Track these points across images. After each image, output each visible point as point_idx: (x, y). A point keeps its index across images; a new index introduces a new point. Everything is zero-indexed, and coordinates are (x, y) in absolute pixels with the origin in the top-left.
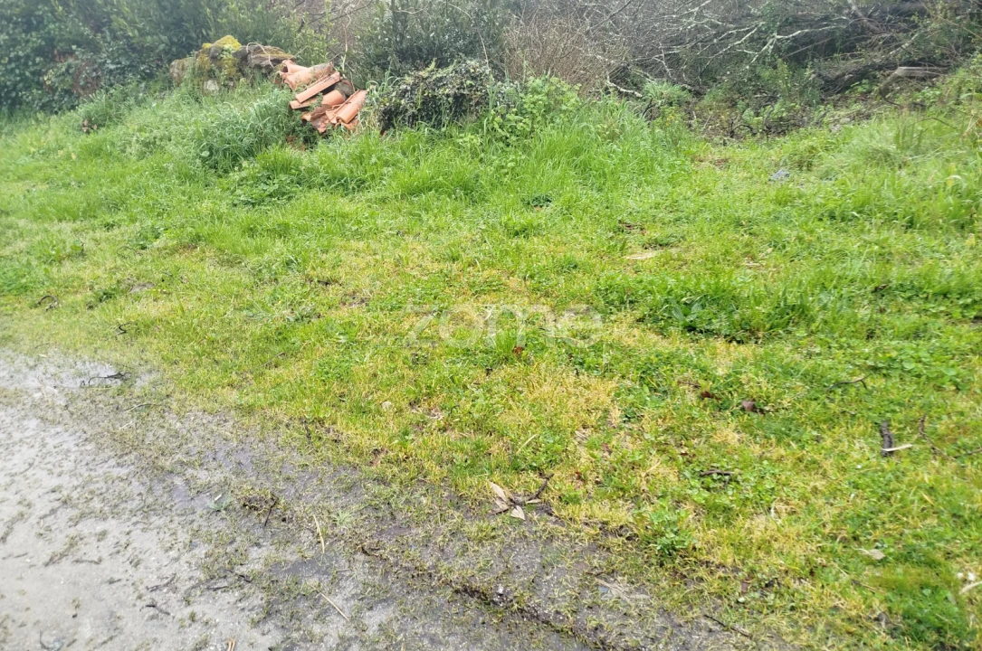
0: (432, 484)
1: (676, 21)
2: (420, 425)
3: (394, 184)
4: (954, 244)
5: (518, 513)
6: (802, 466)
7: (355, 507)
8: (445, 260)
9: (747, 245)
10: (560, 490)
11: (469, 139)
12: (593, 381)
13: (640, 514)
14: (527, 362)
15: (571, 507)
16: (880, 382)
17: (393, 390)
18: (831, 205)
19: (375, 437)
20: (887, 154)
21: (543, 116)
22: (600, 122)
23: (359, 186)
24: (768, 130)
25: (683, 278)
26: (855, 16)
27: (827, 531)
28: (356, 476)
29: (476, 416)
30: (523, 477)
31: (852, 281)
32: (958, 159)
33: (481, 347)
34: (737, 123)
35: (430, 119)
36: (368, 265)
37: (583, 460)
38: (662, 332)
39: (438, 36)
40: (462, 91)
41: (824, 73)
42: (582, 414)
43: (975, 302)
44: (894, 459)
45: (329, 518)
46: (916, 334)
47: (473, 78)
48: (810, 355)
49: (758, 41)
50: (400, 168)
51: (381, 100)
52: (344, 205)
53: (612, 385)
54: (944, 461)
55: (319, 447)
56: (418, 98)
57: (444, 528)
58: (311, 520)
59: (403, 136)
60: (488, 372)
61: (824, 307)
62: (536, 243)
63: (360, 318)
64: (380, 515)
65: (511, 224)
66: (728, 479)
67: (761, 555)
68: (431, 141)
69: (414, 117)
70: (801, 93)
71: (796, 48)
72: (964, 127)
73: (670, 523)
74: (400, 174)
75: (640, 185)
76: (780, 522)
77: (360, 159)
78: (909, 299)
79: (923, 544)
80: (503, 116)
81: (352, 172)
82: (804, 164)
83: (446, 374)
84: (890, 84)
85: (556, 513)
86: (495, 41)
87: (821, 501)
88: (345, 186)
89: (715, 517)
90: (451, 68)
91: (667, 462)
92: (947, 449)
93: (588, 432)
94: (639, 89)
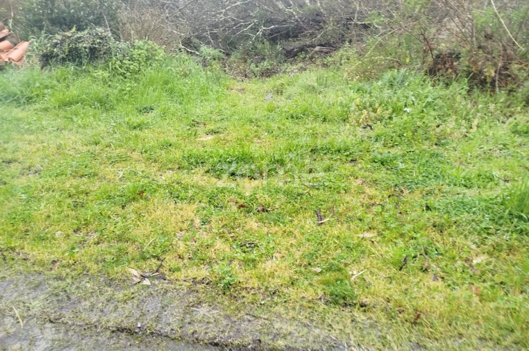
0: (92, 275)
1: (214, 16)
2: (82, 243)
3: (53, 100)
4: (342, 128)
5: (147, 282)
6: (285, 234)
7: (42, 297)
8: (91, 144)
9: (256, 132)
10: (169, 265)
11: (101, 73)
12: (185, 206)
13: (212, 271)
14: (146, 199)
15: (176, 274)
16: (316, 192)
17: (62, 224)
18: (291, 112)
19: (52, 253)
20: (314, 88)
21: (145, 62)
22: (178, 67)
23: (28, 101)
24: (262, 75)
25: (227, 149)
26: (297, 21)
27: (297, 263)
28: (41, 278)
29: (118, 233)
30: (148, 262)
31: (302, 147)
32: (341, 90)
33: (118, 193)
34: (248, 71)
35: (75, 61)
36: (38, 150)
37: (181, 248)
38: (219, 177)
39: (76, 12)
40: (94, 46)
41: (286, 47)
42: (179, 224)
43: (350, 153)
44: (323, 226)
45: (24, 306)
46: (328, 169)
47: (101, 39)
48: (286, 182)
49: (255, 29)
50: (57, 90)
51: (40, 48)
52: (18, 112)
53: (195, 206)
54: (342, 223)
55: (12, 265)
56: (66, 47)
57: (102, 298)
58: (11, 310)
59: (57, 70)
60: (123, 207)
61: (291, 160)
62: (146, 133)
63: (35, 183)
64: (60, 298)
65: (131, 122)
66: (253, 246)
67: (270, 279)
68: (76, 74)
69: (64, 59)
70: (276, 57)
71: (273, 34)
72: (343, 76)
73: (227, 272)
74: (56, 93)
75: (202, 101)
76: (277, 262)
77: (28, 85)
78: (325, 154)
79: (336, 262)
80: (121, 61)
81: (22, 92)
82: (279, 92)
83: (97, 211)
84: (313, 54)
85: (168, 278)
86: (113, 18)
87: (294, 250)
88: (18, 101)
89: (248, 265)
90: (86, 32)
91: (224, 242)
92: (343, 219)
93: (183, 233)
94: (198, 50)
